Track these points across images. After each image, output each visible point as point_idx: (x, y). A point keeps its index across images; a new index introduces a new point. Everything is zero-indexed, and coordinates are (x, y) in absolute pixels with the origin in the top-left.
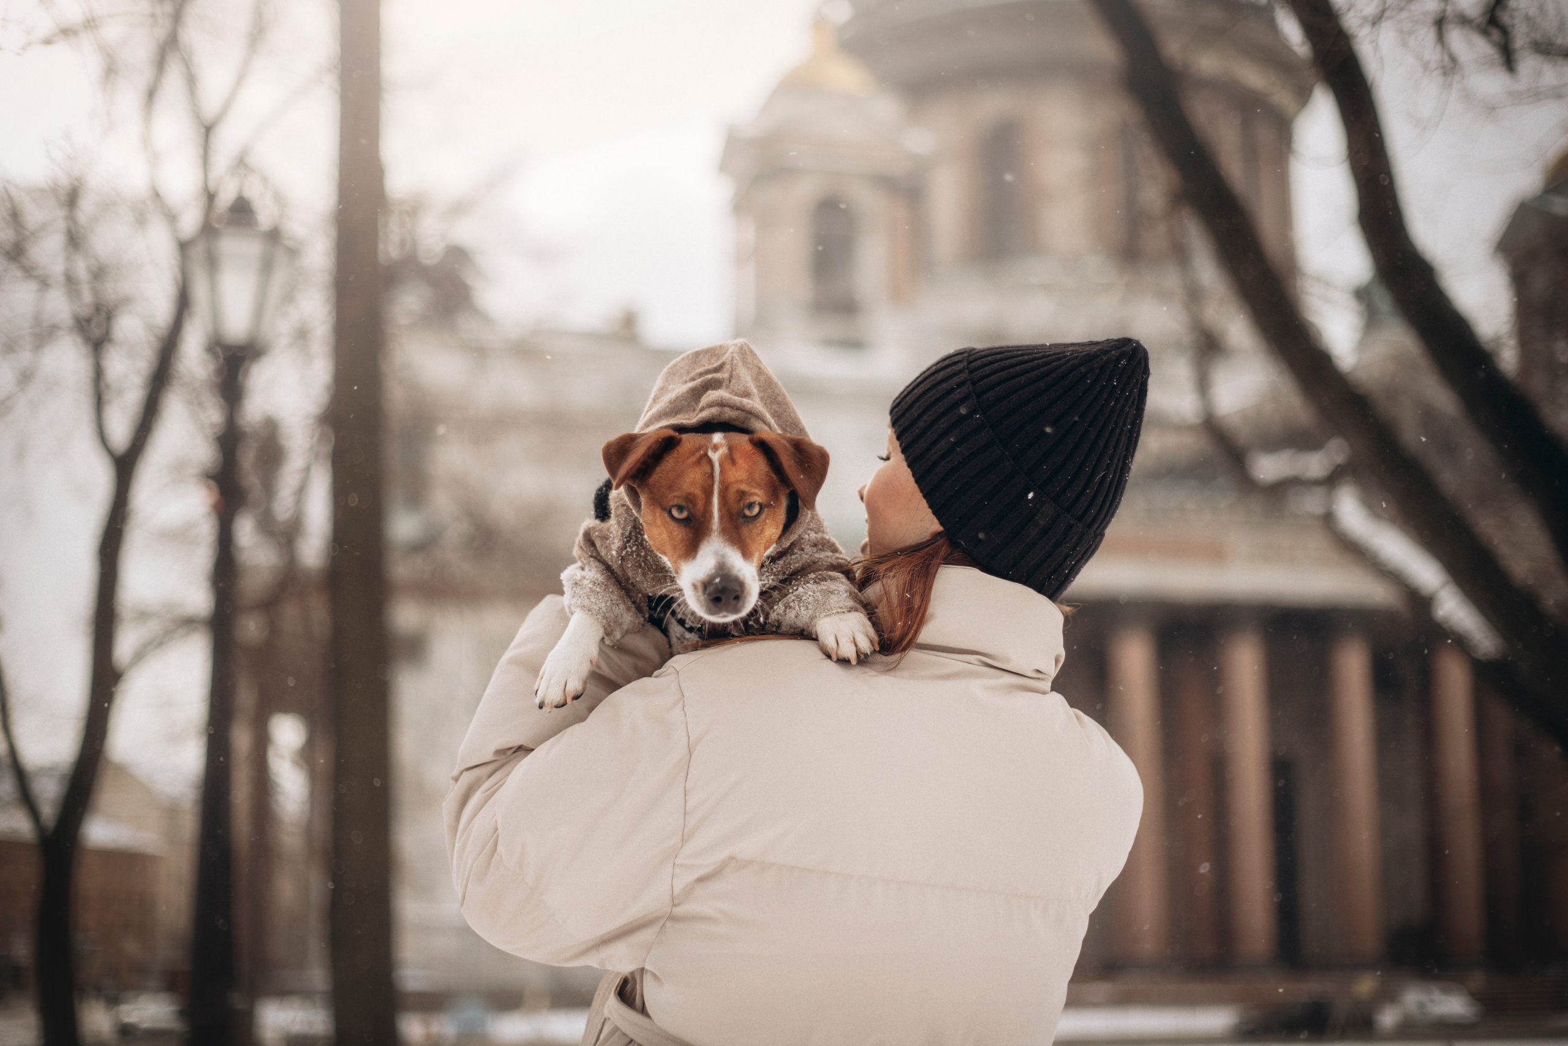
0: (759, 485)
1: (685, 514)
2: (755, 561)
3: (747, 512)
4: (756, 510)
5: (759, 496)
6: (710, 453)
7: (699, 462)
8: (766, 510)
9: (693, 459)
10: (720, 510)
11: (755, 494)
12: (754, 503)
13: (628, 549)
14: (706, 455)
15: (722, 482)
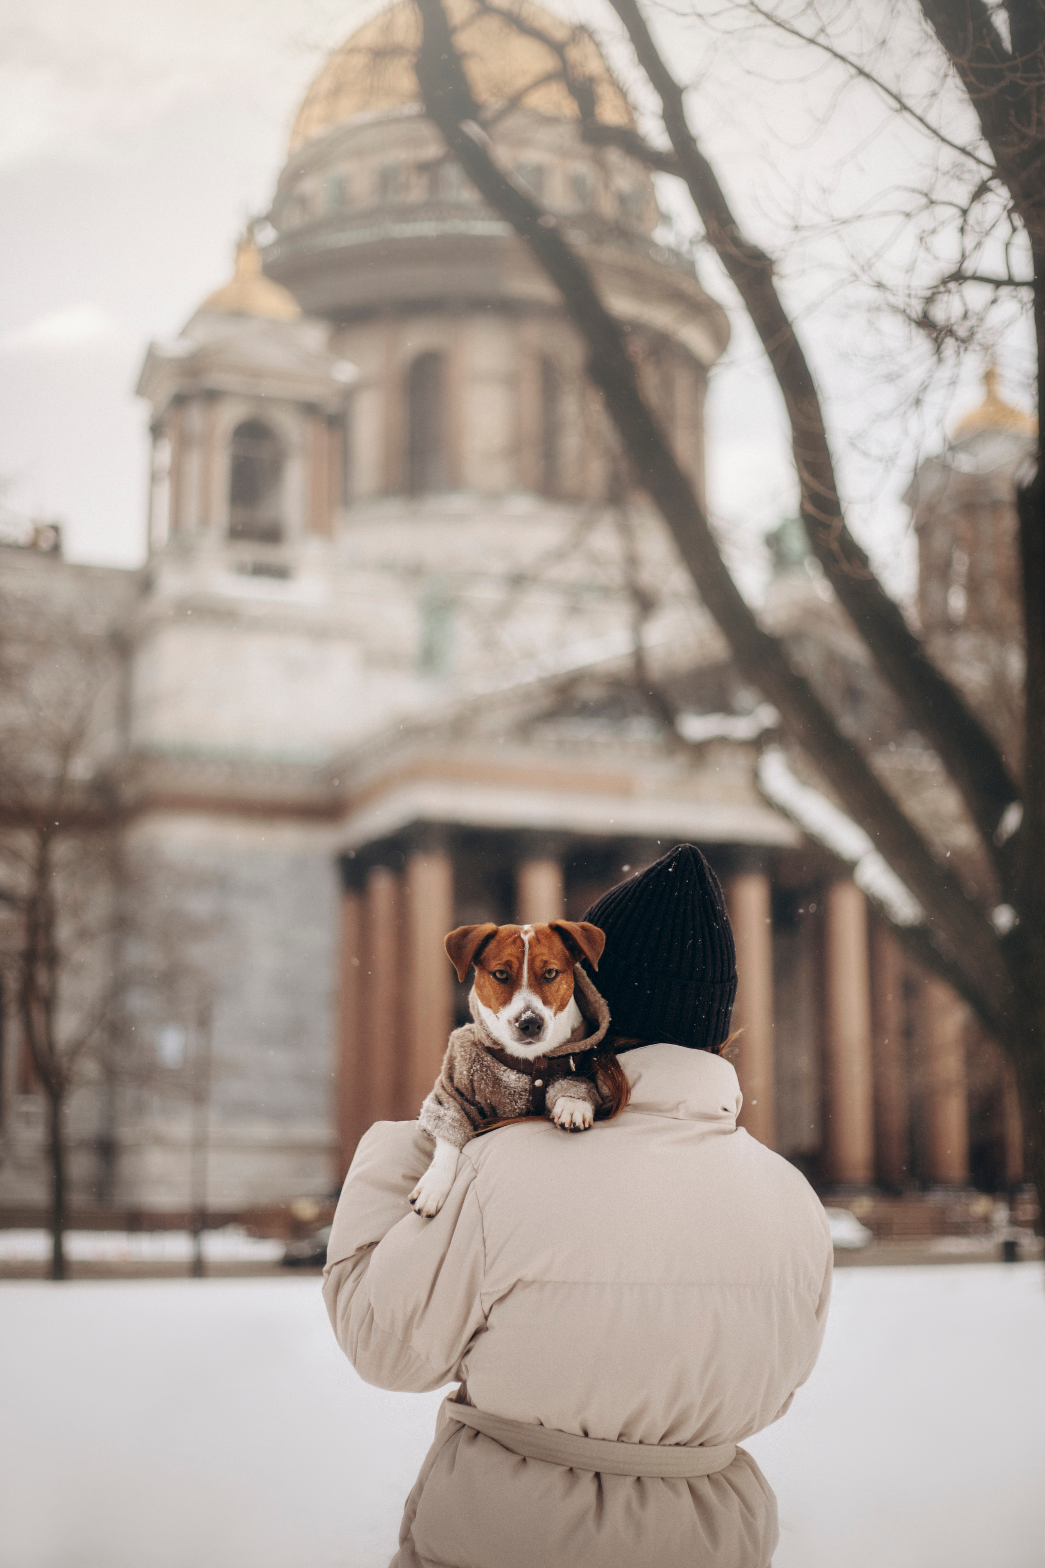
0: (555, 957)
1: (505, 976)
2: (554, 1009)
3: (547, 976)
4: (554, 974)
5: (556, 964)
6: (522, 936)
7: (514, 942)
8: (561, 974)
9: (511, 940)
10: (528, 972)
11: (554, 963)
12: (553, 969)
13: (474, 1068)
14: (519, 937)
15: (530, 954)
